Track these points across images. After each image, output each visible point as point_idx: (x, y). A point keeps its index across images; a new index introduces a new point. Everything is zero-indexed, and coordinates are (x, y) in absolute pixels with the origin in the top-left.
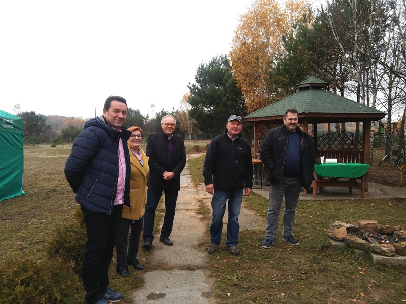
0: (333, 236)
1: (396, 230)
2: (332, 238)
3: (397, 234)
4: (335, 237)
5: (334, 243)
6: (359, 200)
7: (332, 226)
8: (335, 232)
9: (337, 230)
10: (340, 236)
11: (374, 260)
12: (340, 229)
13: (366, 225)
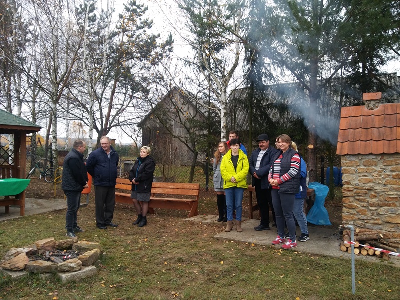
0: (12, 267)
1: (74, 242)
2: (11, 270)
3: (76, 246)
4: (16, 268)
5: (14, 275)
6: (19, 218)
7: (8, 256)
8: (14, 262)
9: (15, 259)
10: (21, 265)
11: (63, 280)
12: (19, 256)
13: (45, 244)
